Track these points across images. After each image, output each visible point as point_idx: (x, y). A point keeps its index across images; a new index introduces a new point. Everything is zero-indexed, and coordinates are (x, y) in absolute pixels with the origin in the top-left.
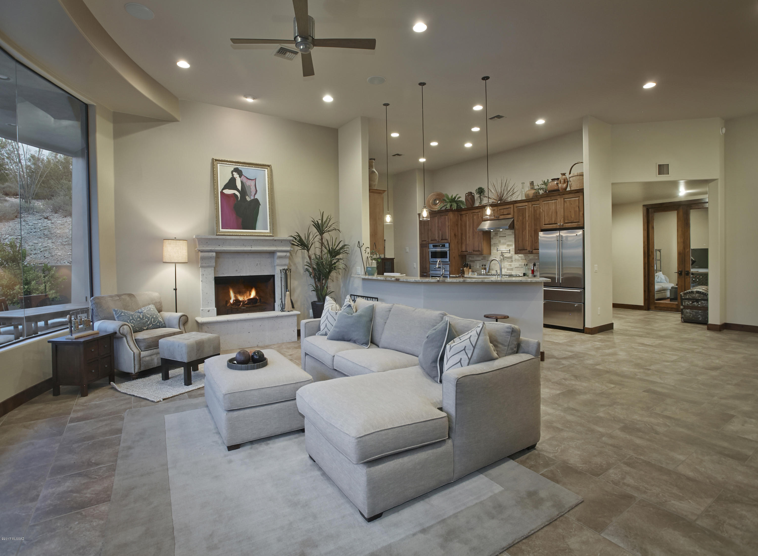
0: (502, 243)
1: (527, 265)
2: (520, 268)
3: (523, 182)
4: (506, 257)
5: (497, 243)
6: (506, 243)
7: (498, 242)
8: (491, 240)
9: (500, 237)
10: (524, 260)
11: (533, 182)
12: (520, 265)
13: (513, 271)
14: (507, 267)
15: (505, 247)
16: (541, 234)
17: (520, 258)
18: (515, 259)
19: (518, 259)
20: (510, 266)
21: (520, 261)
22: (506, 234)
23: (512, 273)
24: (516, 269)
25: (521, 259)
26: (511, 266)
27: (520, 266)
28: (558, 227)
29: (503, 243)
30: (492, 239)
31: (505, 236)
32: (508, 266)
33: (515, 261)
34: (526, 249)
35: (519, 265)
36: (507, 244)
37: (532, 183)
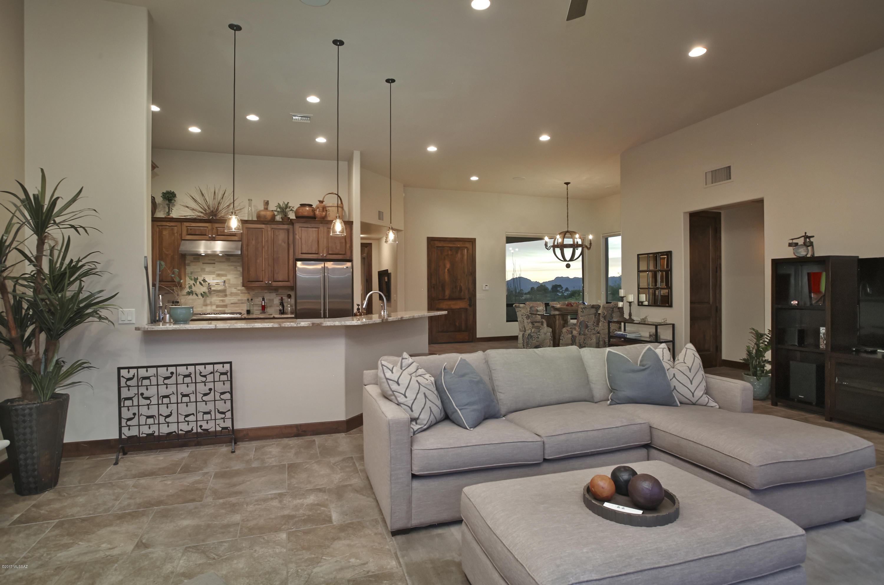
0: (207, 272)
1: (252, 300)
2: (239, 303)
3: (250, 198)
4: (214, 291)
5: (197, 272)
6: (214, 272)
7: (199, 270)
8: (187, 267)
9: (203, 263)
10: (247, 294)
11: (268, 201)
12: (239, 300)
13: (227, 308)
14: (217, 304)
15: (213, 278)
16: (299, 264)
17: (239, 292)
18: (231, 293)
19: (236, 293)
20: (221, 301)
21: (239, 295)
22: (215, 260)
23: (225, 310)
24: (233, 305)
25: (241, 293)
26: (223, 302)
27: (240, 302)
28: (320, 258)
29: (210, 272)
30: (188, 265)
31: (214, 263)
32: (218, 302)
33: (230, 295)
34: (261, 280)
35: (237, 301)
36: (216, 273)
37: (267, 203)
